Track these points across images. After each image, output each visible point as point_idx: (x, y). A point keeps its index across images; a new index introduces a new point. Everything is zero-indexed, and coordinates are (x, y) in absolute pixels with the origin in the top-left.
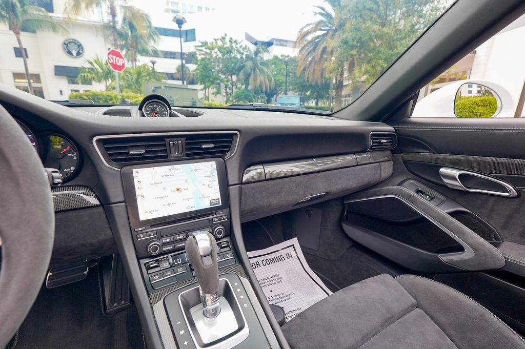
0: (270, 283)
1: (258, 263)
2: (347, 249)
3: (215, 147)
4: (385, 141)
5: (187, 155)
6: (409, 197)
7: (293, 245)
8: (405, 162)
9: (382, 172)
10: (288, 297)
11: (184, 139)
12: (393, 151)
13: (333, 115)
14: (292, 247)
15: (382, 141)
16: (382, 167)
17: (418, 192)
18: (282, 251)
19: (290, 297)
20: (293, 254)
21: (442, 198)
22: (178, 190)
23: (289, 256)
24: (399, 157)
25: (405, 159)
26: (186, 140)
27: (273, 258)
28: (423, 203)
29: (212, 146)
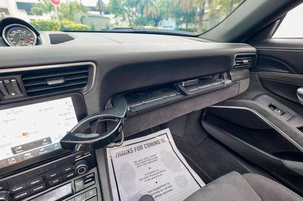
0: (149, 161)
1: (141, 147)
2: (204, 139)
3: (66, 82)
4: (247, 61)
5: (29, 94)
6: (262, 112)
7: (166, 133)
8: (261, 79)
9: (240, 89)
10: (161, 173)
11: (18, 77)
12: (251, 70)
13: (200, 36)
14: (166, 134)
15: (244, 61)
16: (241, 85)
17: (271, 106)
18: (158, 137)
19: (163, 173)
20: (166, 139)
21: (294, 113)
22: (24, 134)
23: (163, 141)
24: (256, 75)
25: (261, 76)
26: (22, 77)
27: (152, 143)
28: (276, 119)
29: (61, 81)
